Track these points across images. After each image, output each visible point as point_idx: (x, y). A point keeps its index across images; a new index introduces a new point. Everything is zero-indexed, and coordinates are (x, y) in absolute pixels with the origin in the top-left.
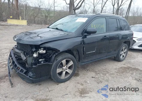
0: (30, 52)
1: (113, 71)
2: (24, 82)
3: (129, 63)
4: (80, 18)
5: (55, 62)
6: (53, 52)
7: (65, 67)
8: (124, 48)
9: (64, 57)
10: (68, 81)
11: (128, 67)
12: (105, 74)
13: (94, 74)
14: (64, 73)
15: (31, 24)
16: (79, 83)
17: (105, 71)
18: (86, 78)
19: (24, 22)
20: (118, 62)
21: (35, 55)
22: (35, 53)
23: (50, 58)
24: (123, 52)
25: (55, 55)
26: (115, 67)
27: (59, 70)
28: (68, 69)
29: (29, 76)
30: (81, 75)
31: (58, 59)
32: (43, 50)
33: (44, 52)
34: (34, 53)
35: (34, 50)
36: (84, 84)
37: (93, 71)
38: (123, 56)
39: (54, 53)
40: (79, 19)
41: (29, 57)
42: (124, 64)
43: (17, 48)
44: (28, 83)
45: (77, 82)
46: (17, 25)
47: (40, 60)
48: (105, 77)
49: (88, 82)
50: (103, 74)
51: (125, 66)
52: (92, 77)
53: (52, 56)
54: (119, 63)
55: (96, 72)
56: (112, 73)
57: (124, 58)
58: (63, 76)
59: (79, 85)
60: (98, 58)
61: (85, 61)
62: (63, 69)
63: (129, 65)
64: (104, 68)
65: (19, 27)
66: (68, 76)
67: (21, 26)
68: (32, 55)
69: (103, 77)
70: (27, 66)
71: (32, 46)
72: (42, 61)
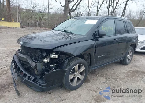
0: (40, 57)
1: (123, 76)
2: (32, 90)
3: (135, 66)
4: (89, 20)
5: (68, 68)
6: (65, 56)
7: (77, 73)
8: (130, 51)
9: (77, 62)
10: (79, 87)
11: (136, 70)
12: (116, 79)
13: (104, 79)
14: (76, 79)
15: (24, 27)
16: (92, 90)
17: (114, 75)
18: (97, 84)
19: (18, 25)
20: (124, 66)
21: (46, 61)
22: (46, 58)
23: (62, 63)
24: (129, 55)
25: (68, 60)
26: (123, 71)
27: (71, 77)
28: (79, 75)
29: (39, 84)
30: (91, 81)
31: (70, 64)
32: (55, 55)
33: (57, 56)
34: (44, 58)
35: (44, 54)
36: (97, 90)
37: (102, 76)
38: (129, 59)
39: (67, 58)
40: (87, 20)
41: (39, 62)
42: (131, 68)
43: (21, 52)
44: (36, 92)
45: (89, 88)
46: (10, 28)
47: (51, 66)
48: (117, 82)
49: (101, 88)
50: (113, 79)
51: (133, 70)
52: (104, 83)
53: (64, 61)
54: (126, 66)
55: (106, 77)
56: (122, 77)
57: (129, 61)
58: (75, 83)
59: (92, 92)
60: (108, 62)
61: (96, 66)
62: (75, 75)
63: (136, 69)
64: (112, 72)
65: (12, 30)
66: (80, 82)
67: (14, 28)
68: (43, 61)
69: (114, 82)
70: (36, 72)
71: (42, 50)
72: (53, 67)
